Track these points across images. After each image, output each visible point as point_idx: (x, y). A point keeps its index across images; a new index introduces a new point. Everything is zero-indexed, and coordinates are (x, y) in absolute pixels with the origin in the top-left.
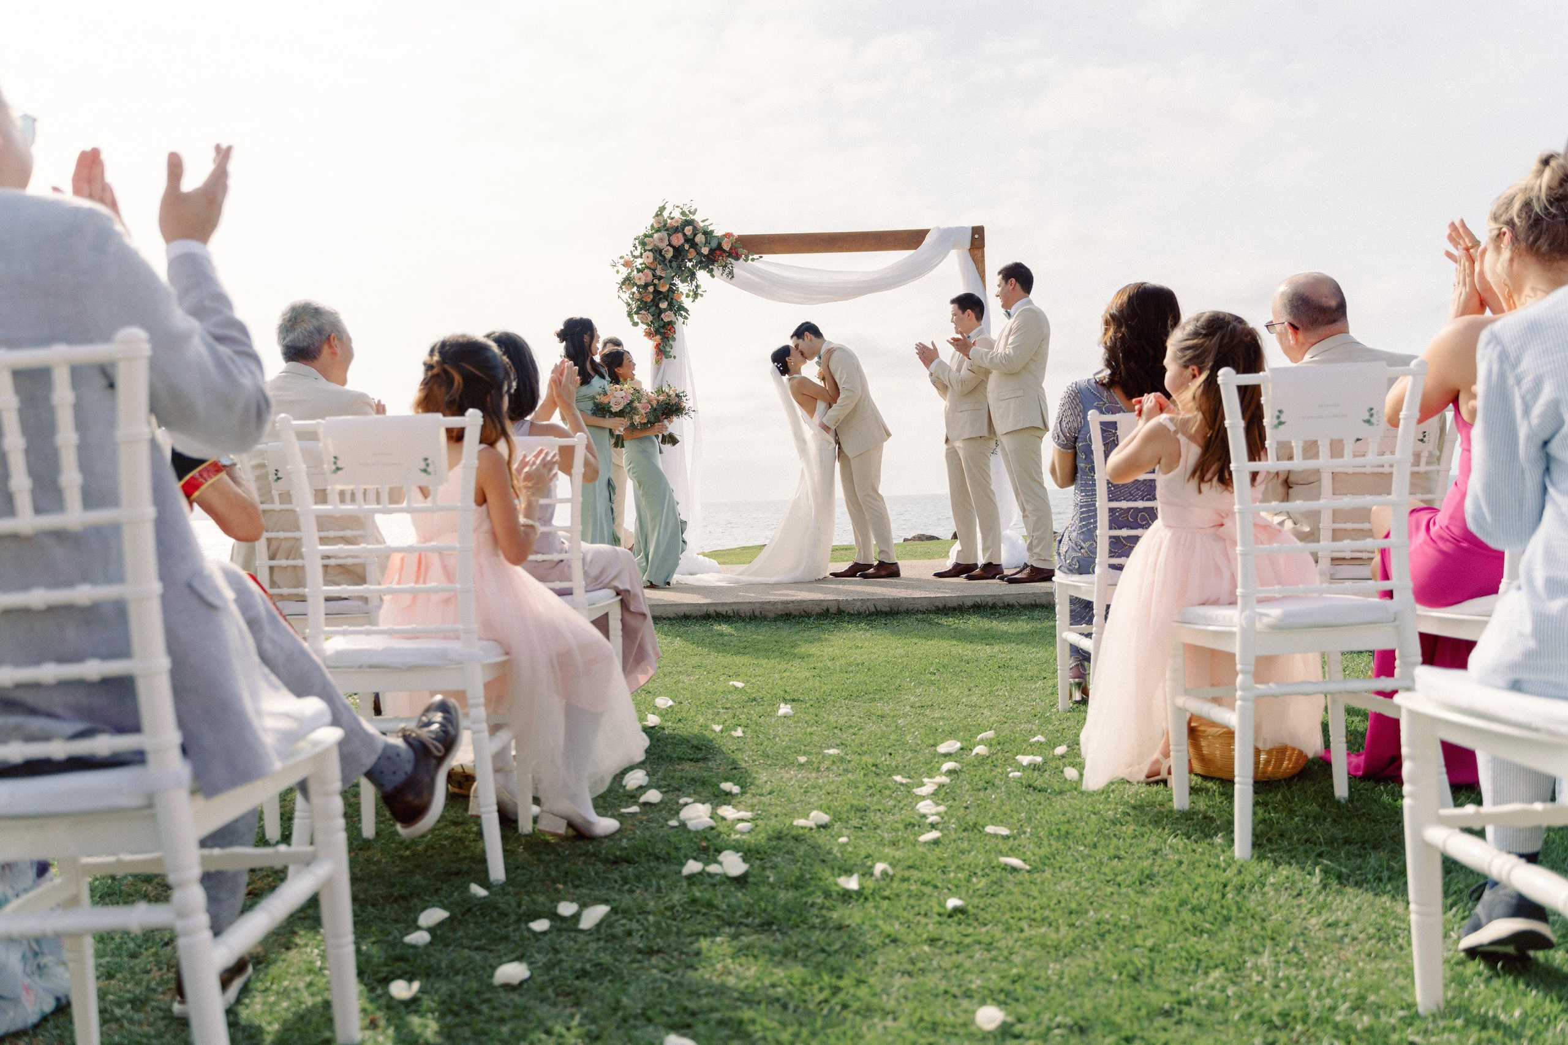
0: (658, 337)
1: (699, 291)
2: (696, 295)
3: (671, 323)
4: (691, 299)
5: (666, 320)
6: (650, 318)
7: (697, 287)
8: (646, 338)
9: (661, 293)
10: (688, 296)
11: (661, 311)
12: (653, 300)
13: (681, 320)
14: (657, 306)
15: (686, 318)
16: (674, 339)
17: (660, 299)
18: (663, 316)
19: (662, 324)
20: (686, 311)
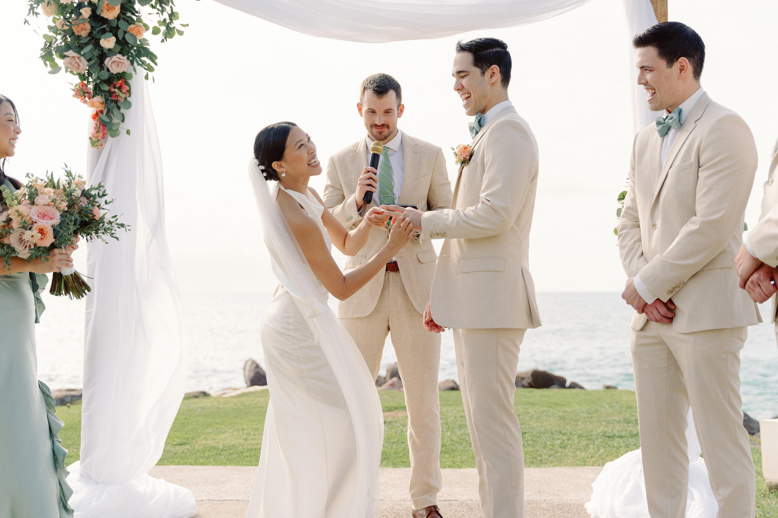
0: (98, 99)
1: (176, 24)
2: (170, 32)
3: (122, 77)
4: (160, 36)
5: (115, 70)
6: (84, 66)
7: (173, 16)
8: (78, 101)
9: (105, 21)
10: (156, 31)
11: (103, 55)
12: (90, 34)
13: (142, 71)
14: (97, 45)
15: (150, 69)
16: (129, 105)
17: (104, 31)
18: (108, 62)
19: (105, 75)
20: (152, 57)
